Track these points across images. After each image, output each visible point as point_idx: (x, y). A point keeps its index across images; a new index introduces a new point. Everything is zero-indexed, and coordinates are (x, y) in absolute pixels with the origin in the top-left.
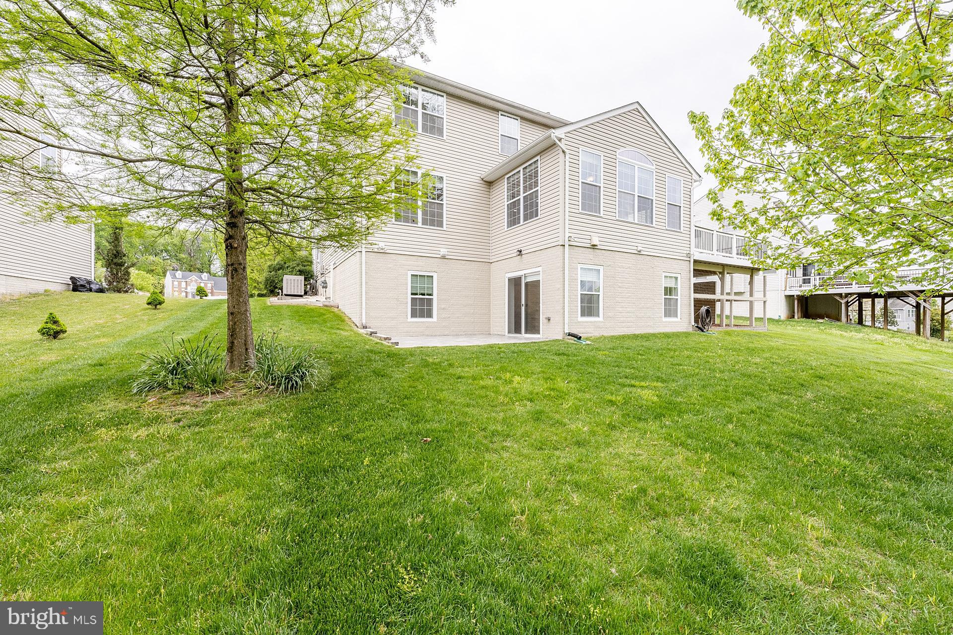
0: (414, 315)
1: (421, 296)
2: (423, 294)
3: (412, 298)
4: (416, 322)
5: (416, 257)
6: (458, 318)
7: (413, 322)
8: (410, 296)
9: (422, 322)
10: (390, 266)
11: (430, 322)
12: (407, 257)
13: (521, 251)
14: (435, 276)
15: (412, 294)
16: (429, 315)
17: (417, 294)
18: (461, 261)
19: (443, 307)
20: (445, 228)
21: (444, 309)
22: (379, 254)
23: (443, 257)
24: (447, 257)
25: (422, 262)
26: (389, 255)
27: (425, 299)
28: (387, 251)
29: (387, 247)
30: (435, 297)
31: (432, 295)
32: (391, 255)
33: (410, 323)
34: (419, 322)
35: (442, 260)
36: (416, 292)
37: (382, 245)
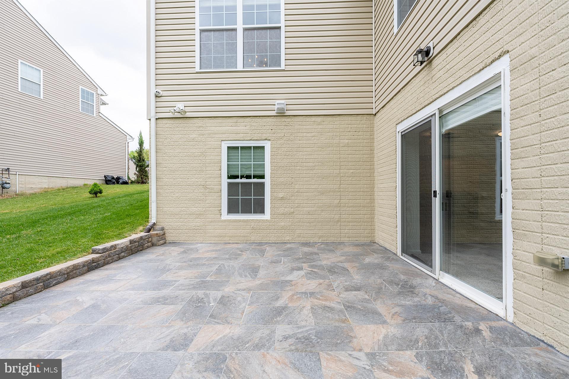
0: (233, 208)
1: (244, 180)
2: (248, 177)
3: (230, 184)
4: (236, 221)
5: (235, 120)
6: (309, 214)
7: (229, 221)
8: (225, 181)
9: (244, 221)
10: (194, 136)
11: (259, 221)
12: (220, 120)
13: (427, 53)
14: (268, 146)
15: (230, 177)
16: (260, 208)
17: (236, 177)
18: (313, 119)
19: (281, 195)
20: (283, 67)
21: (282, 199)
22: (177, 121)
23: (281, 114)
24: (288, 113)
25: (243, 127)
26: (192, 121)
27: (251, 183)
28: (188, 115)
29: (187, 109)
30: (267, 181)
31: (262, 177)
32: (195, 120)
33: (225, 221)
34: (240, 221)
35: (279, 119)
36: (235, 173)
37: (180, 106)
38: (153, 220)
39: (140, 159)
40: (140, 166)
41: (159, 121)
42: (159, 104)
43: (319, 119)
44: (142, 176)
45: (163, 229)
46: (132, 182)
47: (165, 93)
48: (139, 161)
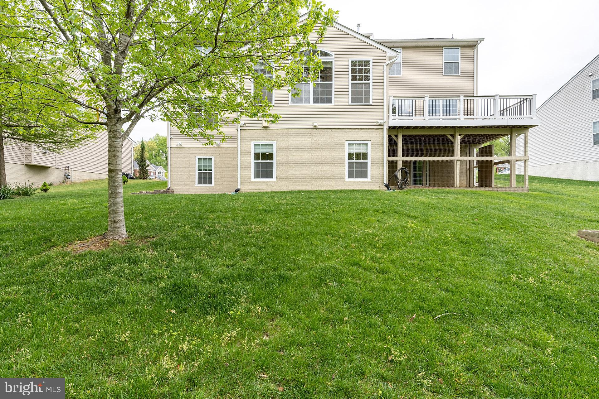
0: (200, 182)
1: (204, 171)
2: (206, 170)
3: (199, 173)
4: (201, 187)
5: (201, 148)
7: (198, 187)
8: (197, 172)
9: (204, 187)
10: (185, 154)
11: (210, 187)
12: (195, 148)
14: (213, 158)
15: (198, 170)
16: (210, 182)
17: (201, 170)
18: (230, 148)
19: (218, 177)
22: (179, 148)
24: (221, 146)
25: (204, 151)
26: (184, 148)
27: (207, 172)
28: (183, 146)
29: (182, 144)
30: (213, 172)
31: (211, 170)
32: (186, 148)
33: (197, 187)
34: (202, 187)
35: (217, 148)
36: (201, 169)
37: (180, 143)
38: (169, 186)
39: (142, 160)
40: (142, 166)
41: (171, 148)
42: (172, 142)
43: (233, 148)
44: (144, 173)
45: (173, 190)
46: (136, 178)
47: (174, 138)
48: (141, 161)
